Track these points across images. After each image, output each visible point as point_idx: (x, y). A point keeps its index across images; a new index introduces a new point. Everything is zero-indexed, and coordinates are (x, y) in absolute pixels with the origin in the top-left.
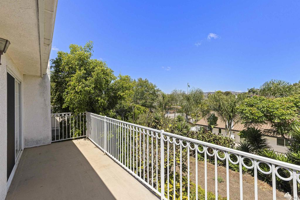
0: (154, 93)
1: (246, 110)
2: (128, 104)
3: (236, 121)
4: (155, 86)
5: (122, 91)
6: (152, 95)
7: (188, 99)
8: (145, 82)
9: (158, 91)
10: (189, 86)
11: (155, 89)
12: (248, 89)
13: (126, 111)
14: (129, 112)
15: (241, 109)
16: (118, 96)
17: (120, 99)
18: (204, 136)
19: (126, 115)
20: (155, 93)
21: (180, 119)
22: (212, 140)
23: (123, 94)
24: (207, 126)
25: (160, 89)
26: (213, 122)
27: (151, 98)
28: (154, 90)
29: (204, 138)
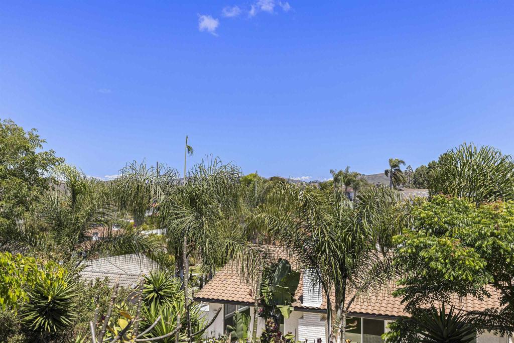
0: (28, 172)
1: (426, 247)
3: (361, 282)
4: (35, 139)
6: (20, 181)
7: (194, 202)
9: (50, 161)
10: (189, 148)
11: (37, 151)
12: (331, 171)
15: (411, 245)
20: (33, 171)
21: (160, 290)
24: (252, 304)
25: (57, 156)
26: (287, 290)
27: (16, 197)
28: (30, 156)
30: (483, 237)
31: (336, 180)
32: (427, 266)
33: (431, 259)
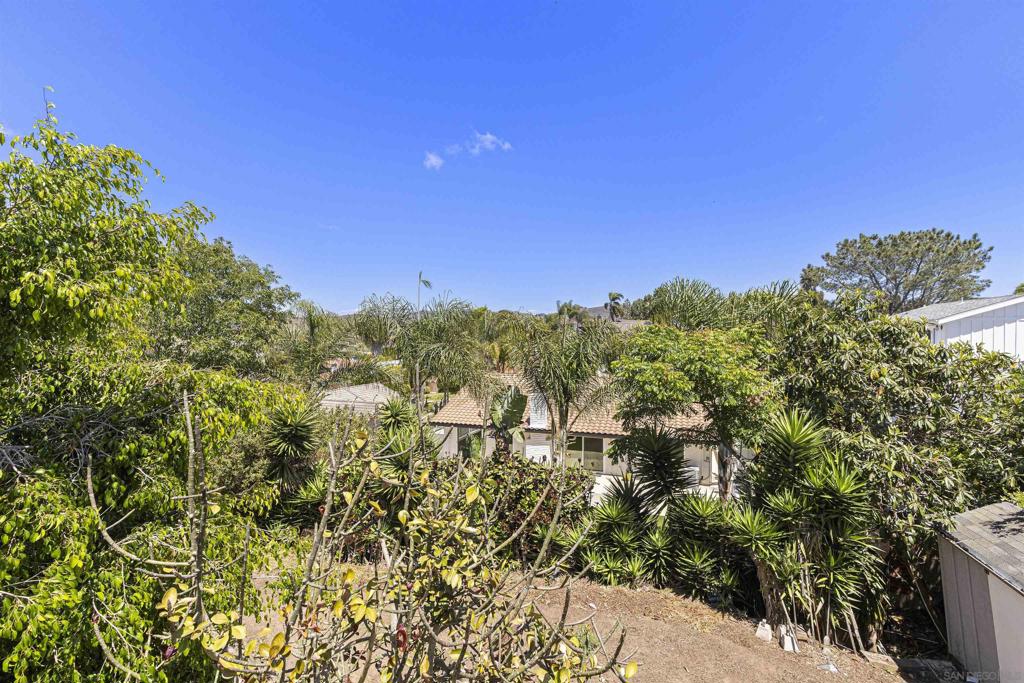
0: (265, 306)
1: (641, 371)
2: (130, 366)
3: (583, 405)
4: (270, 275)
5: (71, 262)
6: (257, 315)
8: (217, 251)
9: (286, 295)
11: (273, 286)
12: (556, 304)
13: (114, 423)
14: (148, 426)
15: (627, 370)
16: (25, 310)
17: (46, 329)
18: (501, 473)
19: (113, 450)
20: (270, 306)
21: (397, 415)
22: (531, 487)
23: (87, 288)
24: (483, 427)
25: (293, 291)
26: (515, 413)
27: (255, 330)
28: (266, 291)
29: (503, 480)
30: (691, 361)
31: (561, 313)
32: (642, 388)
33: (645, 383)
